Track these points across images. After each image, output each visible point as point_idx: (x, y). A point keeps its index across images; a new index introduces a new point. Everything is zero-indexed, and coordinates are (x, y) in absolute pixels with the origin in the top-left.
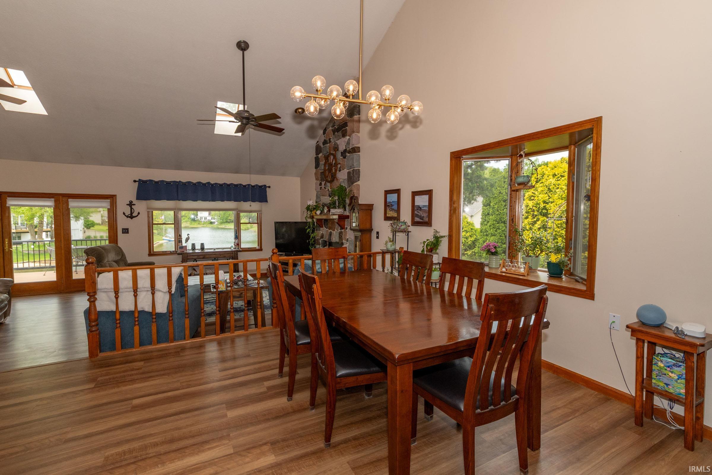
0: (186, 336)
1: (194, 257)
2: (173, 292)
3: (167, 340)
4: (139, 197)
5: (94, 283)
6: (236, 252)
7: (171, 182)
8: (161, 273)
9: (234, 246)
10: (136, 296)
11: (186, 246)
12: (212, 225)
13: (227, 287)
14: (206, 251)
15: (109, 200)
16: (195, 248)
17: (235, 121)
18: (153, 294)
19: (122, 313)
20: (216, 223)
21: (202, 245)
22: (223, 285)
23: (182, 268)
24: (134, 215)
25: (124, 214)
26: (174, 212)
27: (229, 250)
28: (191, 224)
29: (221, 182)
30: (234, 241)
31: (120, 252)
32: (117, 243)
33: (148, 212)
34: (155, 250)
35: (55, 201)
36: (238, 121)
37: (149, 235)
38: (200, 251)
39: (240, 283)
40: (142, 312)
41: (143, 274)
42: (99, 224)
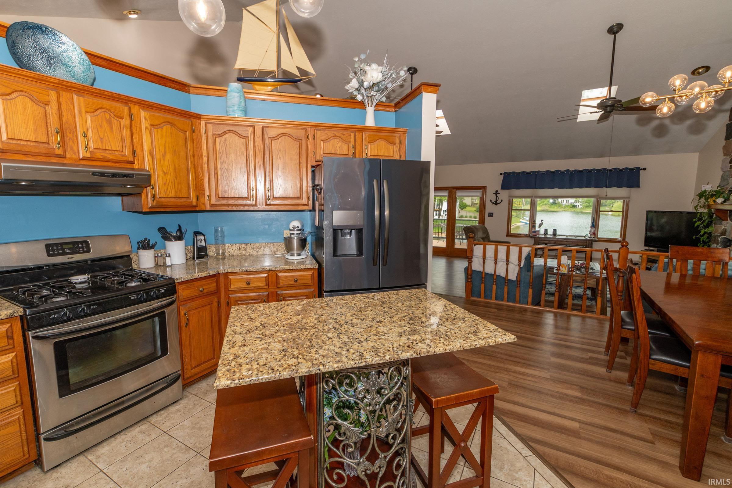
0: (529, 302)
1: (545, 242)
2: (522, 266)
3: (514, 301)
4: (504, 187)
5: (472, 251)
6: (590, 242)
7: (531, 172)
8: (514, 251)
9: (589, 235)
10: (496, 264)
11: (539, 231)
12: (574, 209)
13: (569, 271)
14: (558, 237)
15: (481, 191)
16: (547, 234)
17: (598, 110)
18: (507, 264)
19: (486, 274)
20: (580, 207)
21: (555, 231)
22: (565, 269)
23: (530, 249)
24: (498, 202)
25: (491, 201)
26: (531, 199)
27: (583, 238)
28: (550, 207)
29: (581, 169)
30: (590, 229)
31: (486, 231)
32: (484, 224)
33: (509, 199)
34: (512, 232)
35: (449, 192)
36: (600, 110)
37: (508, 219)
38: (552, 237)
39: (583, 270)
40: (499, 276)
41: (502, 249)
42: (469, 206)
